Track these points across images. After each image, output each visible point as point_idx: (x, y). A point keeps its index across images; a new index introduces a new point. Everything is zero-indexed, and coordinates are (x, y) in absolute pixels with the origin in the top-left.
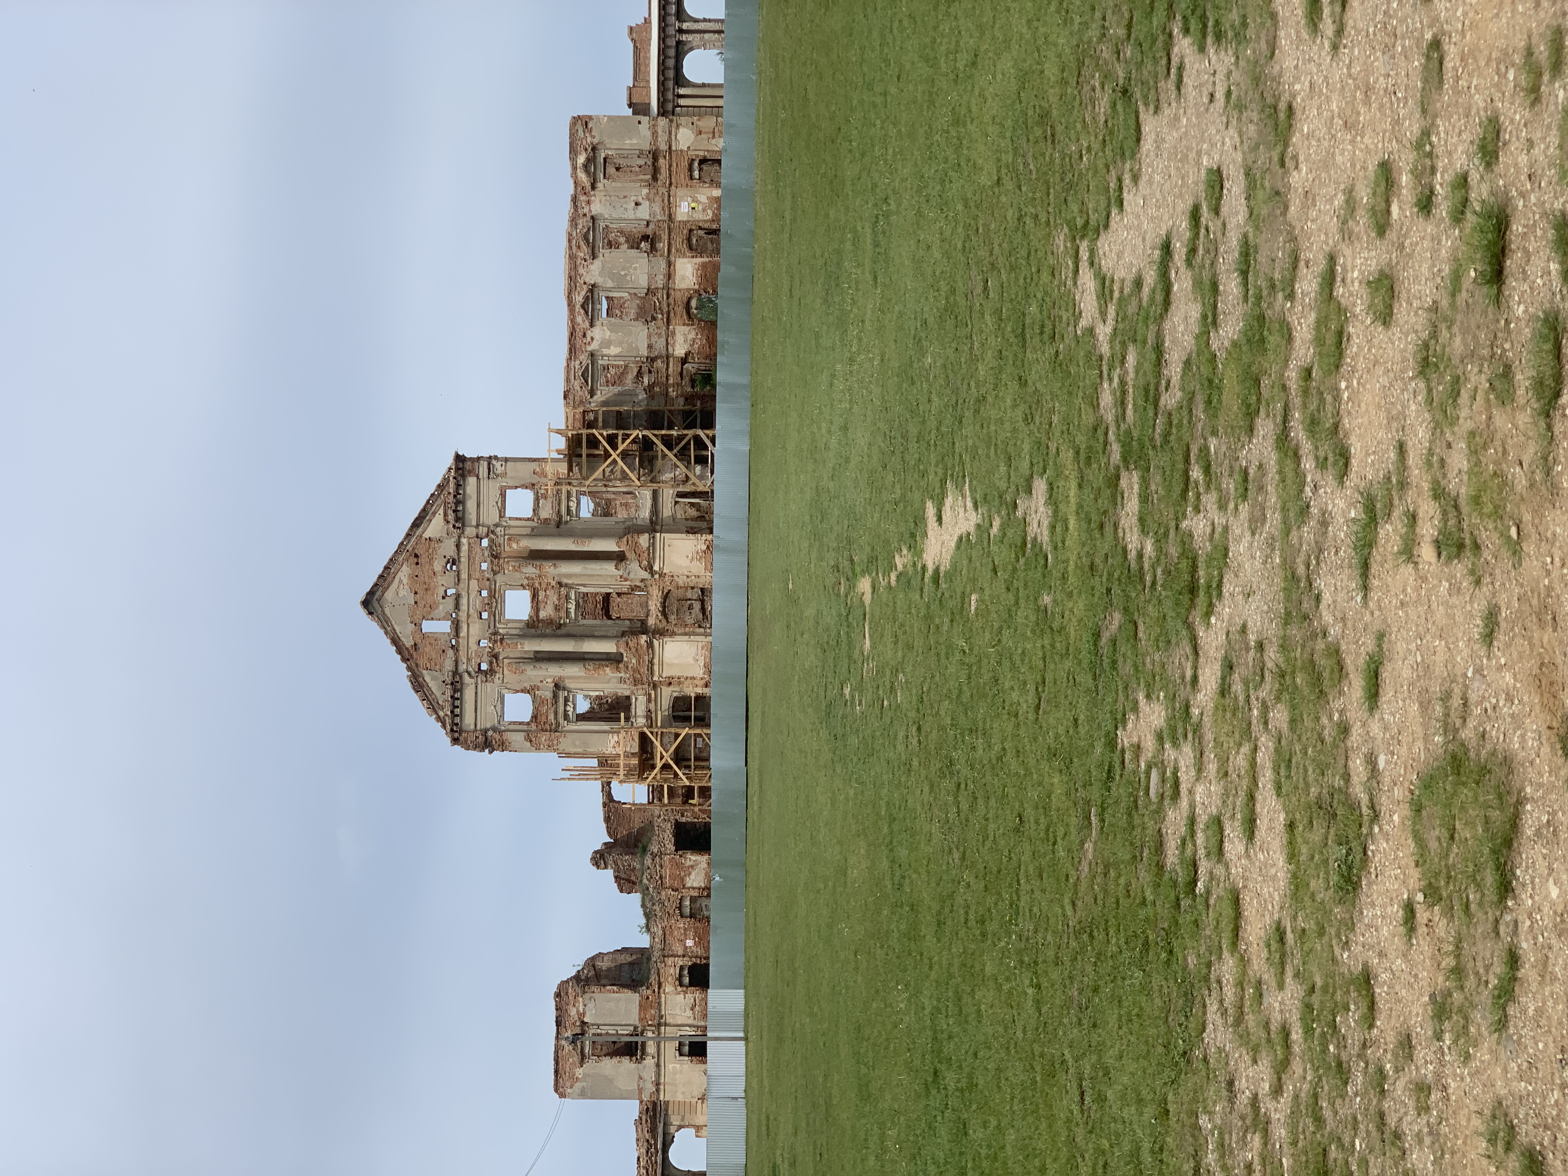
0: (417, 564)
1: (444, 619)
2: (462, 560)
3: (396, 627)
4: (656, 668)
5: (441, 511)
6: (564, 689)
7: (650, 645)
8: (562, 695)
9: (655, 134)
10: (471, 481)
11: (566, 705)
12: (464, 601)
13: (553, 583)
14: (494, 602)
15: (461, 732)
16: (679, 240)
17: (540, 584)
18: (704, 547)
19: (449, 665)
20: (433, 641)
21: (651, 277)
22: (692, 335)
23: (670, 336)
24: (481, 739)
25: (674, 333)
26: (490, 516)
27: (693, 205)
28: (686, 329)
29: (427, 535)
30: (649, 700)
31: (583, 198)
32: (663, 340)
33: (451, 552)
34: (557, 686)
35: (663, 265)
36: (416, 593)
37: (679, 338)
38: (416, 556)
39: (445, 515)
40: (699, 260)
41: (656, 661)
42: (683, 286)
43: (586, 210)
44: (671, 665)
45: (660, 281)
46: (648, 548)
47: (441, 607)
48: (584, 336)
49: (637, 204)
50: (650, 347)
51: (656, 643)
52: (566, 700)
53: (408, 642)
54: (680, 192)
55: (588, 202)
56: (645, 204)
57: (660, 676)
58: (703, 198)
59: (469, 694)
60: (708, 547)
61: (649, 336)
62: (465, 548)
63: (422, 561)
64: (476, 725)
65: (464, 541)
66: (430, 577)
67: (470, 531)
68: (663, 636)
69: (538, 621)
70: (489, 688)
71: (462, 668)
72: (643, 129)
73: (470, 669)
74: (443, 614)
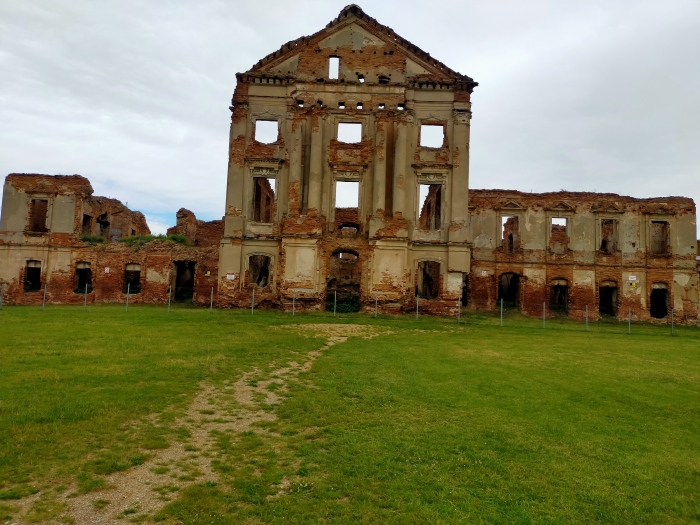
0: (385, 53)
1: (340, 74)
2: (387, 89)
3: (335, 35)
4: (293, 241)
5: (427, 73)
6: (280, 168)
7: (312, 236)
8: (275, 166)
9: (684, 258)
10: (450, 96)
11: (267, 169)
12: (354, 89)
13: (366, 162)
14: (351, 115)
15: (248, 83)
16: (609, 274)
17: (366, 151)
18: (395, 284)
19: (301, 76)
20: (323, 64)
21: (581, 253)
22: (539, 281)
23: (538, 265)
24: (241, 100)
25: (541, 268)
26: (422, 112)
27: (634, 284)
28: (544, 277)
29: (408, 61)
30: (268, 237)
31: (637, 206)
32: (536, 261)
33: (394, 80)
34: (283, 162)
35: (591, 261)
36: (361, 52)
37: (537, 272)
38: (391, 53)
39: (424, 76)
40: (594, 287)
41: (299, 241)
42: (575, 276)
43: (628, 208)
44: (294, 254)
45: (579, 259)
46: (395, 237)
47: (349, 71)
48: (539, 206)
49: (634, 244)
50: (531, 251)
51: (314, 241)
52: (271, 169)
53: (322, 45)
54: (643, 275)
55: (634, 211)
56: (633, 250)
57: (286, 244)
58: (639, 291)
59: (278, 91)
60: (395, 287)
61: (538, 251)
62: (397, 90)
63: (387, 57)
64: (253, 96)
65: (403, 90)
66: (373, 63)
67: (411, 94)
68: (320, 247)
69: (337, 149)
70: (282, 109)
71: (299, 87)
72: (687, 251)
73: (298, 93)
74: (343, 73)
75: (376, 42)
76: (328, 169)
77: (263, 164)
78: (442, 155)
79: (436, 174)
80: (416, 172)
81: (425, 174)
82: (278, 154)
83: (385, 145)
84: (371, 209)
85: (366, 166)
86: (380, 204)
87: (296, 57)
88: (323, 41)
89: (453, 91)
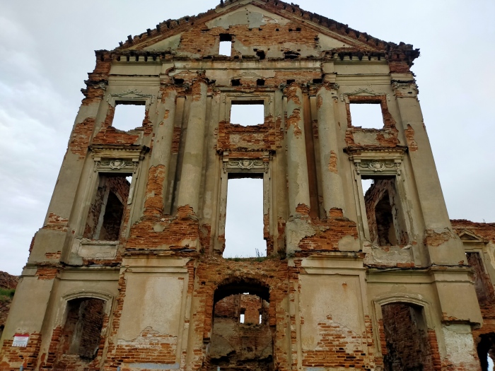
0: (290, 30)
1: (233, 51)
2: (297, 64)
5: (347, 46)
7: (179, 252)
8: (135, 156)
10: (385, 69)
11: (121, 160)
14: (249, 92)
15: (110, 60)
19: (183, 54)
24: (99, 78)
26: (348, 86)
29: (321, 36)
33: (303, 54)
34: (146, 150)
36: (260, 30)
38: (299, 29)
39: (344, 49)
41: (154, 262)
44: (142, 287)
46: (336, 250)
47: (245, 48)
51: (183, 262)
52: (128, 161)
53: (211, 24)
59: (150, 70)
62: (310, 65)
63: (294, 34)
64: (115, 75)
65: (318, 64)
66: (276, 40)
67: (329, 68)
69: (229, 133)
70: (154, 89)
71: (179, 64)
73: (177, 71)
74: (237, 49)
76: (214, 157)
77: (116, 154)
78: (386, 136)
80: (351, 160)
82: (141, 141)
85: (273, 153)
86: (302, 197)
87: (178, 36)
88: (213, 21)
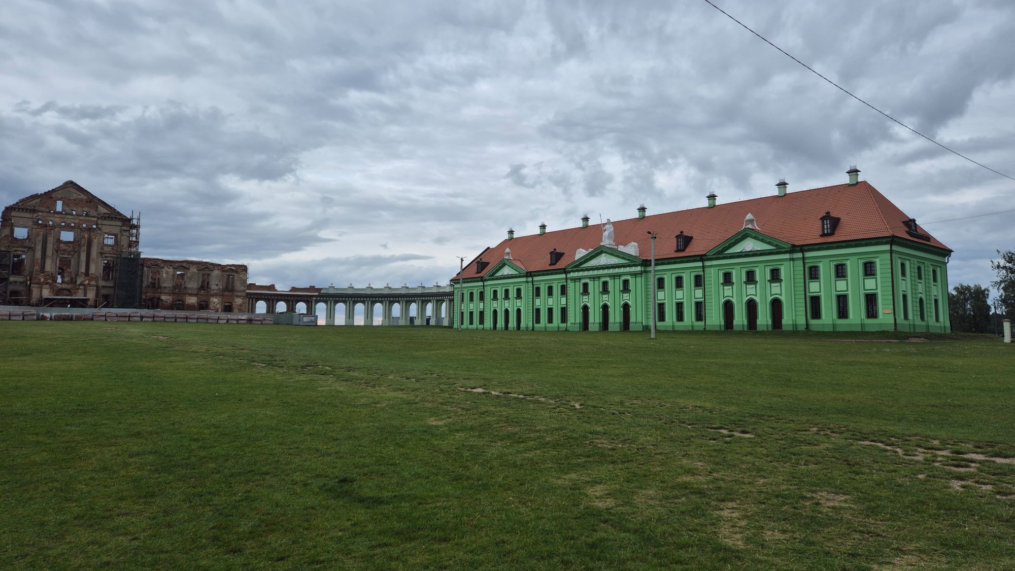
2: (88, 218)
3: (61, 192)
4: (37, 286)
5: (108, 212)
6: (28, 251)
7: (47, 284)
8: (26, 250)
9: (240, 291)
10: (120, 223)
11: (21, 251)
12: (70, 217)
14: (68, 228)
15: (11, 211)
16: (204, 298)
17: (77, 245)
19: (43, 209)
20: (53, 204)
21: (191, 289)
22: (169, 302)
23: (169, 294)
24: (7, 218)
26: (105, 229)
27: (216, 303)
28: (171, 300)
29: (98, 207)
30: (21, 283)
31: (220, 268)
32: (168, 292)
33: (91, 214)
34: (30, 248)
35: (195, 293)
36: (74, 200)
37: (168, 297)
38: (90, 202)
39: (107, 214)
40: (196, 304)
42: (187, 299)
43: (216, 268)
45: (190, 292)
46: (90, 285)
47: (68, 208)
48: (171, 266)
49: (217, 285)
50: (165, 287)
51: (48, 286)
54: (220, 299)
55: (218, 269)
56: (217, 288)
57: (33, 287)
58: (218, 306)
59: (28, 215)
61: (169, 287)
62: (93, 219)
63: (88, 203)
64: (14, 217)
65: (96, 219)
66: (81, 206)
67: (100, 222)
68: (51, 288)
69: (60, 243)
70: (30, 223)
71: (40, 214)
72: (242, 288)
73: (39, 217)
74: (64, 209)
75: (83, 196)
76: (55, 252)
77: (18, 249)
78: (115, 248)
79: (111, 257)
80: (102, 256)
81: (106, 257)
82: (27, 244)
83: (86, 245)
84: (78, 271)
85: (75, 252)
86: (83, 270)
87: (39, 200)
88: (54, 194)
89: (121, 221)
